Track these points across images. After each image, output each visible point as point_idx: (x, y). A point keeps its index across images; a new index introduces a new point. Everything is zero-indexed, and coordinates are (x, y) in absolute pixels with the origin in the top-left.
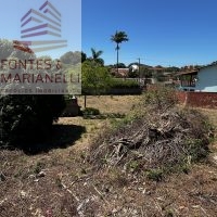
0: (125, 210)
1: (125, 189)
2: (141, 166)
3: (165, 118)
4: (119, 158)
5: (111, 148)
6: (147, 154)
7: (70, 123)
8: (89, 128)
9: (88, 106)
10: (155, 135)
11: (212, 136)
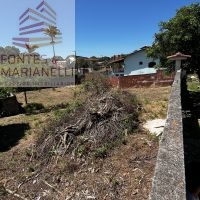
0: (78, 194)
1: (75, 174)
2: (88, 149)
3: (103, 102)
4: (66, 147)
5: (58, 139)
6: (91, 137)
7: (11, 123)
8: (33, 124)
9: (30, 102)
10: (96, 118)
11: (140, 109)
